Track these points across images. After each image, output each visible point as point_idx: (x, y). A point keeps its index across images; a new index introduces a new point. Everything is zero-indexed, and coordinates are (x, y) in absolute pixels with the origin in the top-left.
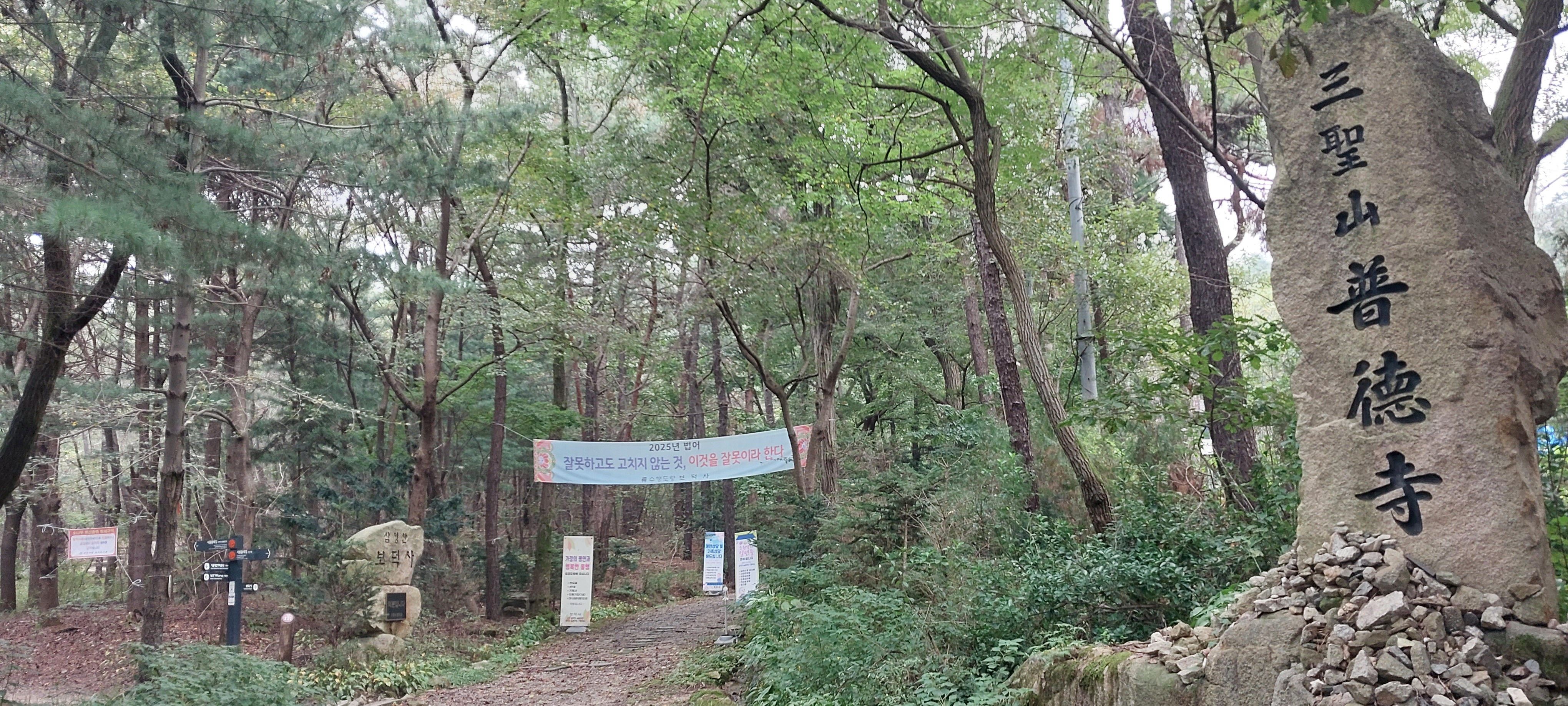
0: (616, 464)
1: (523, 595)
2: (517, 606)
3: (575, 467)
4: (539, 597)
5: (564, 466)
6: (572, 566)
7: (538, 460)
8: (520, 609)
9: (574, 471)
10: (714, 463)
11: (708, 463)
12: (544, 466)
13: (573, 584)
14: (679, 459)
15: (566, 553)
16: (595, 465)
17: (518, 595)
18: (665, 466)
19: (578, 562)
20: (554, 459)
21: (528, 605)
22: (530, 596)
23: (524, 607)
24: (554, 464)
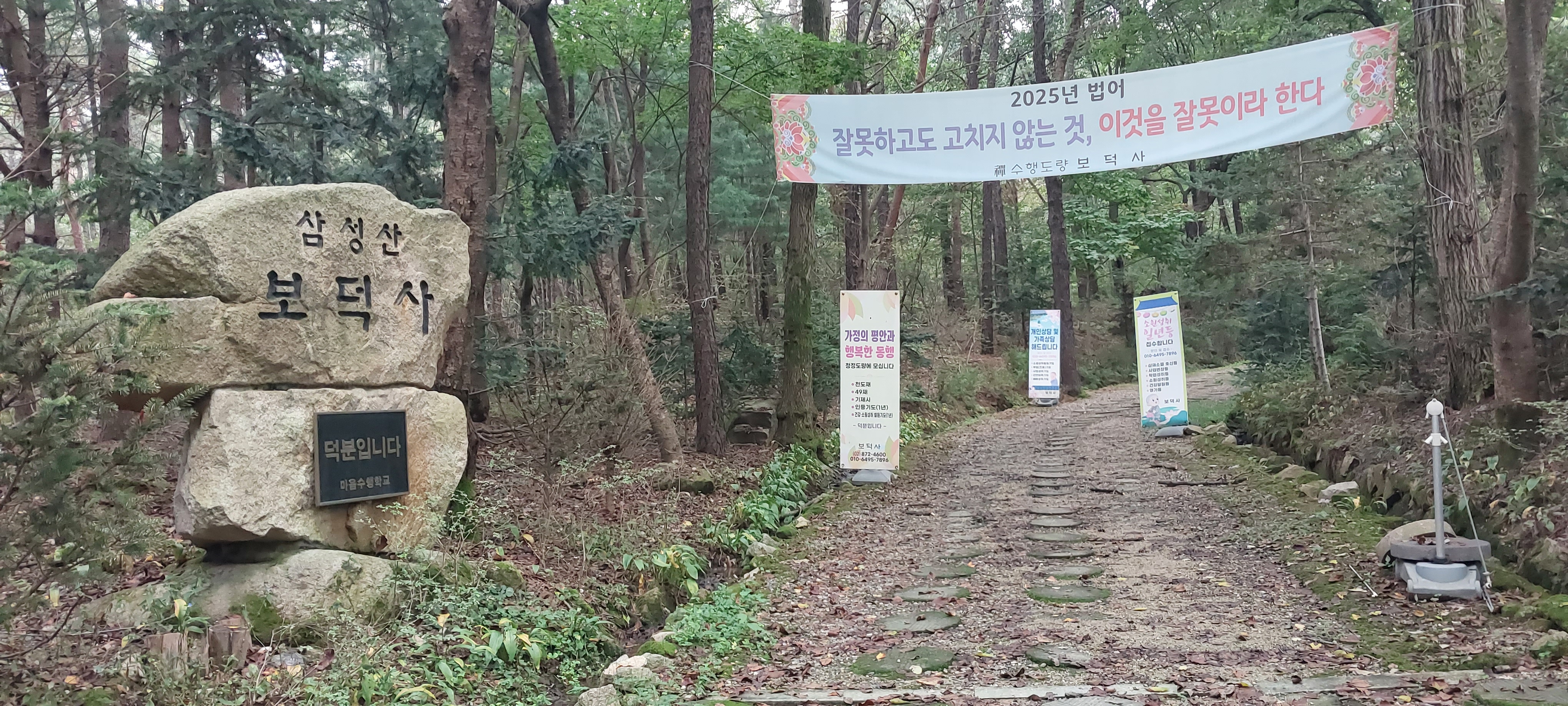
0: (940, 138)
1: (764, 404)
2: (756, 425)
3: (856, 149)
4: (794, 409)
5: (833, 148)
6: (859, 349)
7: (783, 138)
8: (762, 430)
9: (854, 158)
10: (1156, 127)
11: (1143, 128)
12: (794, 149)
13: (863, 387)
14: (1077, 122)
15: (846, 324)
16: (897, 145)
17: (756, 405)
18: (1046, 139)
19: (870, 343)
20: (812, 134)
21: (774, 422)
22: (778, 405)
23: (767, 425)
24: (813, 145)
